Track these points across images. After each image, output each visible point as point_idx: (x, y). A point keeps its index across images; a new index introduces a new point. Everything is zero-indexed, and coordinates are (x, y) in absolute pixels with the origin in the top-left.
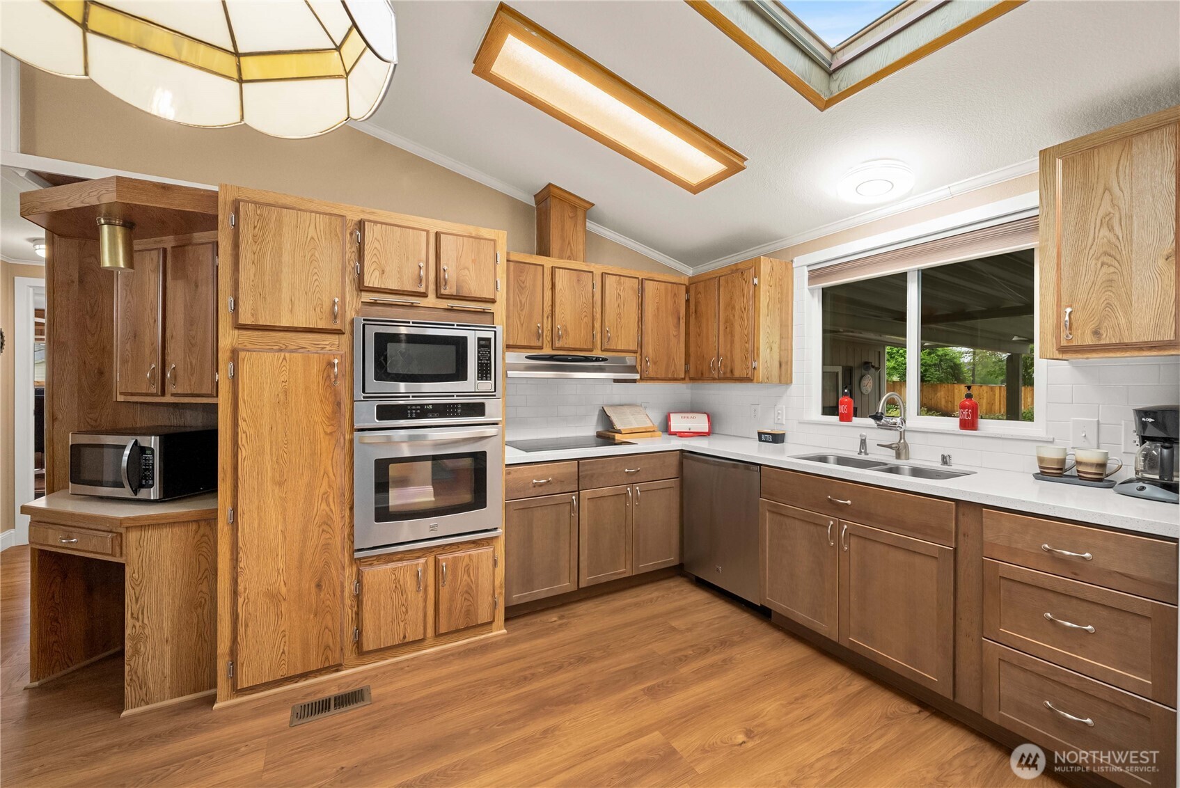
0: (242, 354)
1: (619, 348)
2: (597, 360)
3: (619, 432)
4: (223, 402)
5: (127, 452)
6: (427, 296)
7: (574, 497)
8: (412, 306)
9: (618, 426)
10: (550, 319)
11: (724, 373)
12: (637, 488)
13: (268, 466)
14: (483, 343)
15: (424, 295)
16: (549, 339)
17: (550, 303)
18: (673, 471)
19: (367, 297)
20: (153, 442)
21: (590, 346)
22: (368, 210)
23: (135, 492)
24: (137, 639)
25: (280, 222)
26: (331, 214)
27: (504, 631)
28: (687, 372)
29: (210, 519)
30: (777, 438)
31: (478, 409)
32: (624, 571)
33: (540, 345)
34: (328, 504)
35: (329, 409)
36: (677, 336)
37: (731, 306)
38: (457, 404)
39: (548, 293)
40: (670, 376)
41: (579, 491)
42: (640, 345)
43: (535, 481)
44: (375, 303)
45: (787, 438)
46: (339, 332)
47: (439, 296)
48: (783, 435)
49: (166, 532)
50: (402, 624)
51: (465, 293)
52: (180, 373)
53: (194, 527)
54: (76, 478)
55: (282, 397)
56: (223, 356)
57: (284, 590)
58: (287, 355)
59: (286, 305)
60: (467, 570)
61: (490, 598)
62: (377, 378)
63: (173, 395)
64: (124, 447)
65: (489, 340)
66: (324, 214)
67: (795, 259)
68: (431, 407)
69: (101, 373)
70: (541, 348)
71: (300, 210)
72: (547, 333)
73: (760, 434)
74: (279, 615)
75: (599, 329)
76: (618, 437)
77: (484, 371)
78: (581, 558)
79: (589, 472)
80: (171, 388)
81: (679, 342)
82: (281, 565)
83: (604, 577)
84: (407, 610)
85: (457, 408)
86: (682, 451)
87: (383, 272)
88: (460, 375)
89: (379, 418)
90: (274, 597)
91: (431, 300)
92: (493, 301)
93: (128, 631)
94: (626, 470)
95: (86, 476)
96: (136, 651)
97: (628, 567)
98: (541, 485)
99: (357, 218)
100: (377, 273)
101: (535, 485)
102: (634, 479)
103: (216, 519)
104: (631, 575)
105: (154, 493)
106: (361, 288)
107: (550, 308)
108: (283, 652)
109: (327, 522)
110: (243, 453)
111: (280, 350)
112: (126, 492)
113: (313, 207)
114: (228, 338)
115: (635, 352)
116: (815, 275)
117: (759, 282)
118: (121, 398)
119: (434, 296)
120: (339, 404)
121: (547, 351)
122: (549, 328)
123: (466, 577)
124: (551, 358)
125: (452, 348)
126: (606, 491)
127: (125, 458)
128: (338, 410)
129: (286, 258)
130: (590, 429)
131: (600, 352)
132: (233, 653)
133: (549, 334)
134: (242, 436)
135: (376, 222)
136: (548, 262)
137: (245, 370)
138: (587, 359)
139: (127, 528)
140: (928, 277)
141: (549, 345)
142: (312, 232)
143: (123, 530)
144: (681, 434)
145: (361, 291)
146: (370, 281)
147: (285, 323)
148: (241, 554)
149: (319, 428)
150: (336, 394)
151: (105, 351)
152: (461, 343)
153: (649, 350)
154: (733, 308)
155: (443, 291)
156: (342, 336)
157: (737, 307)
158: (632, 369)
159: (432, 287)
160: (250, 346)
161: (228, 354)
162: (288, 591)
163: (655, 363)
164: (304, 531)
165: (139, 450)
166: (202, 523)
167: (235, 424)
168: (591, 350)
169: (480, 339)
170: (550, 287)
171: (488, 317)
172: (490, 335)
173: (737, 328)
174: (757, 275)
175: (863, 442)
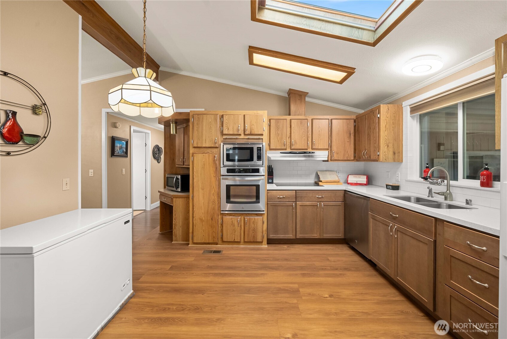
0: (194, 154)
1: (320, 148)
2: (310, 153)
3: (321, 181)
4: (191, 167)
5: (175, 179)
6: (241, 135)
7: (294, 204)
8: (237, 139)
9: (321, 179)
10: (289, 138)
11: (368, 158)
12: (322, 204)
13: (200, 184)
14: (258, 149)
15: (240, 135)
16: (289, 146)
17: (290, 132)
18: (341, 199)
19: (225, 137)
20: (179, 177)
21: (306, 148)
22: (225, 111)
23: (176, 189)
24: (175, 225)
25: (203, 118)
26: (215, 114)
27: (267, 246)
28: (355, 157)
29: (188, 197)
30: (396, 188)
31: (257, 171)
32: (316, 235)
33: (285, 148)
34: (214, 196)
35: (214, 169)
36: (350, 141)
37: (369, 128)
38: (250, 169)
39: (289, 129)
40: (345, 159)
41: (296, 202)
42: (330, 146)
43: (278, 196)
44: (226, 139)
45: (402, 188)
46: (217, 148)
47: (245, 135)
48: (399, 186)
49: (181, 199)
50: (234, 235)
51: (253, 133)
52: (186, 160)
53: (186, 199)
54: (168, 185)
55: (203, 166)
56: (191, 155)
57: (204, 219)
58: (204, 154)
59: (204, 141)
60: (254, 223)
61: (261, 234)
62: (227, 160)
63: (185, 165)
64: (174, 178)
65: (261, 147)
66: (212, 114)
67: (403, 103)
68: (242, 169)
69: (173, 159)
70: (286, 149)
71: (208, 114)
72: (288, 144)
73: (387, 185)
74: (203, 225)
75: (311, 141)
76: (320, 183)
77: (259, 158)
78: (297, 227)
79: (300, 195)
80: (185, 164)
81: (350, 144)
82: (203, 212)
83: (307, 236)
84: (235, 232)
85: (250, 170)
86: (345, 191)
87: (228, 129)
88: (251, 159)
89: (228, 172)
90: (201, 220)
91: (242, 136)
92: (262, 135)
93: (173, 223)
94: (317, 196)
96: (175, 228)
97: (318, 234)
98: (281, 198)
99: (222, 114)
100: (227, 130)
101: (278, 198)
102: (321, 200)
103: (189, 197)
104: (319, 238)
105: (179, 190)
106: (223, 134)
107: (290, 134)
108: (203, 236)
109: (214, 202)
110: (195, 181)
111: (203, 153)
112: (174, 189)
113: (211, 113)
114: (192, 150)
115: (328, 149)
116: (414, 109)
117: (380, 116)
118: (177, 166)
119: (243, 135)
120: (217, 168)
121: (289, 150)
122: (289, 142)
123: (253, 225)
124: (289, 153)
125: (249, 151)
126: (308, 203)
127: (174, 181)
128: (217, 170)
129: (204, 128)
131: (311, 150)
132: (193, 233)
133: (289, 144)
134: (194, 176)
135: (226, 115)
136: (288, 118)
137: (195, 158)
138: (305, 153)
139: (173, 197)
141: (289, 148)
142: (210, 120)
143: (172, 198)
144: (352, 184)
145: (223, 135)
146: (225, 132)
147: (204, 146)
148: (194, 207)
149: (212, 175)
150: (216, 165)
151: (174, 154)
152: (251, 149)
153: (334, 148)
154: (370, 128)
155: (246, 133)
156: (218, 149)
157: (372, 128)
159: (243, 132)
160: (196, 152)
161: (192, 155)
162: (205, 219)
163: (337, 154)
164: (209, 203)
165: (177, 179)
166: (188, 198)
167: (193, 173)
168: (307, 149)
169: (258, 148)
170: (290, 127)
171: (261, 140)
172: (261, 146)
173: (372, 137)
174: (379, 113)
175: (430, 191)
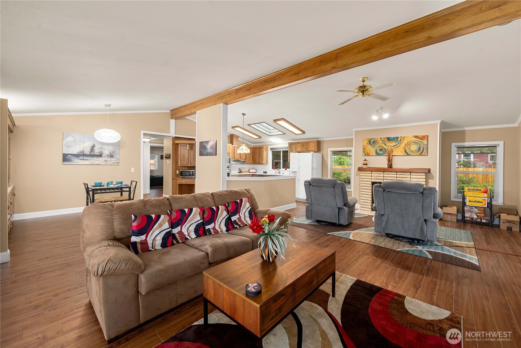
1: (243, 159)
9: (242, 171)
10: (234, 154)
17: (234, 152)
28: (253, 162)
30: (266, 172)
31: (229, 167)
36: (251, 158)
40: (250, 163)
42: (246, 158)
45: (267, 173)
54: (181, 175)
63: (191, 165)
64: (190, 171)
67: (269, 147)
69: (177, 162)
72: (233, 157)
73: (264, 172)
75: (240, 156)
77: (229, 162)
95: (183, 175)
112: (190, 177)
116: (271, 149)
121: (233, 159)
124: (234, 160)
130: (238, 171)
136: (233, 146)
138: (239, 160)
140: (283, 151)
151: (177, 159)
157: (260, 153)
158: (244, 162)
163: (248, 161)
165: (192, 172)
169: (229, 158)
170: (234, 150)
171: (230, 155)
173: (260, 156)
174: (263, 149)
175: (276, 172)
